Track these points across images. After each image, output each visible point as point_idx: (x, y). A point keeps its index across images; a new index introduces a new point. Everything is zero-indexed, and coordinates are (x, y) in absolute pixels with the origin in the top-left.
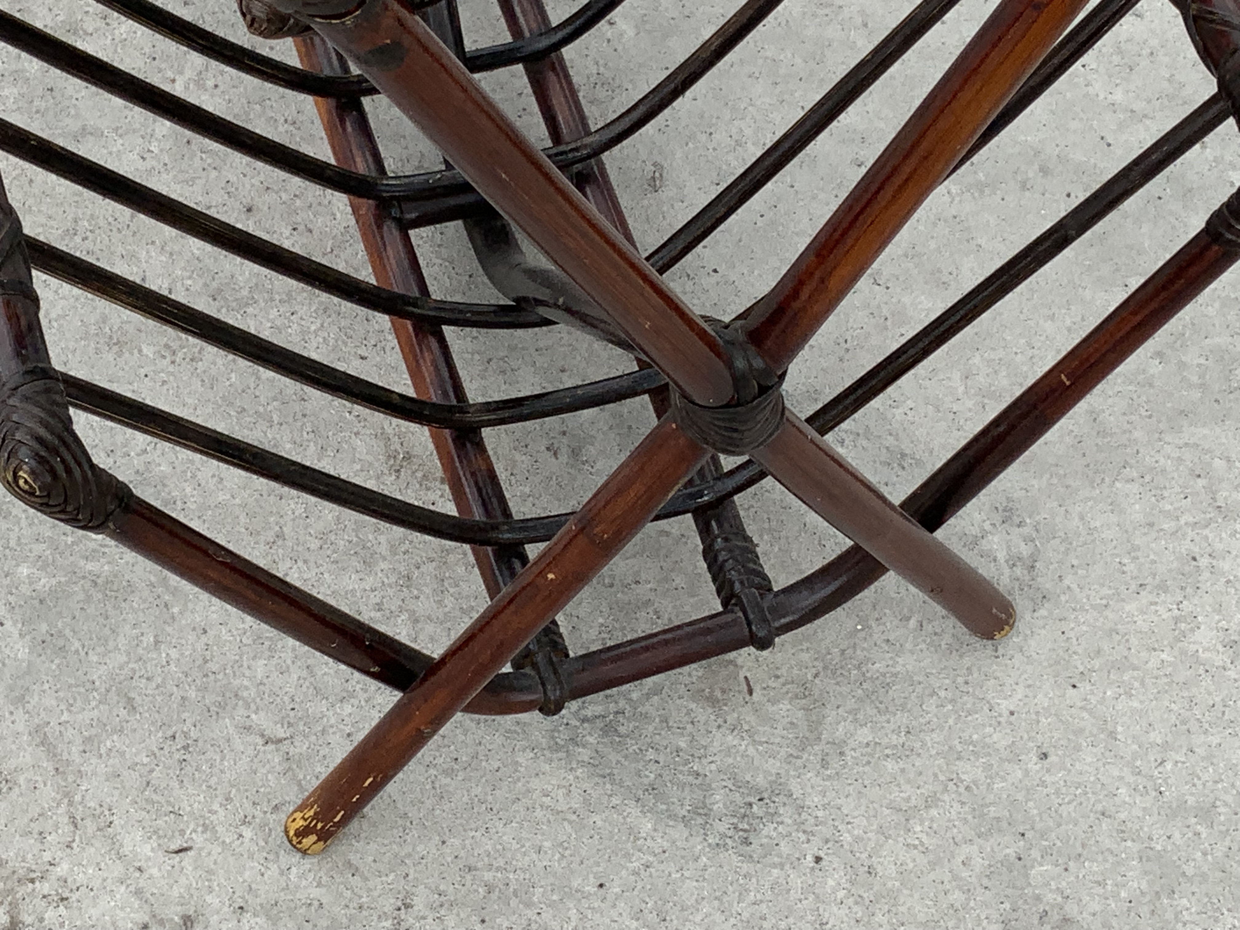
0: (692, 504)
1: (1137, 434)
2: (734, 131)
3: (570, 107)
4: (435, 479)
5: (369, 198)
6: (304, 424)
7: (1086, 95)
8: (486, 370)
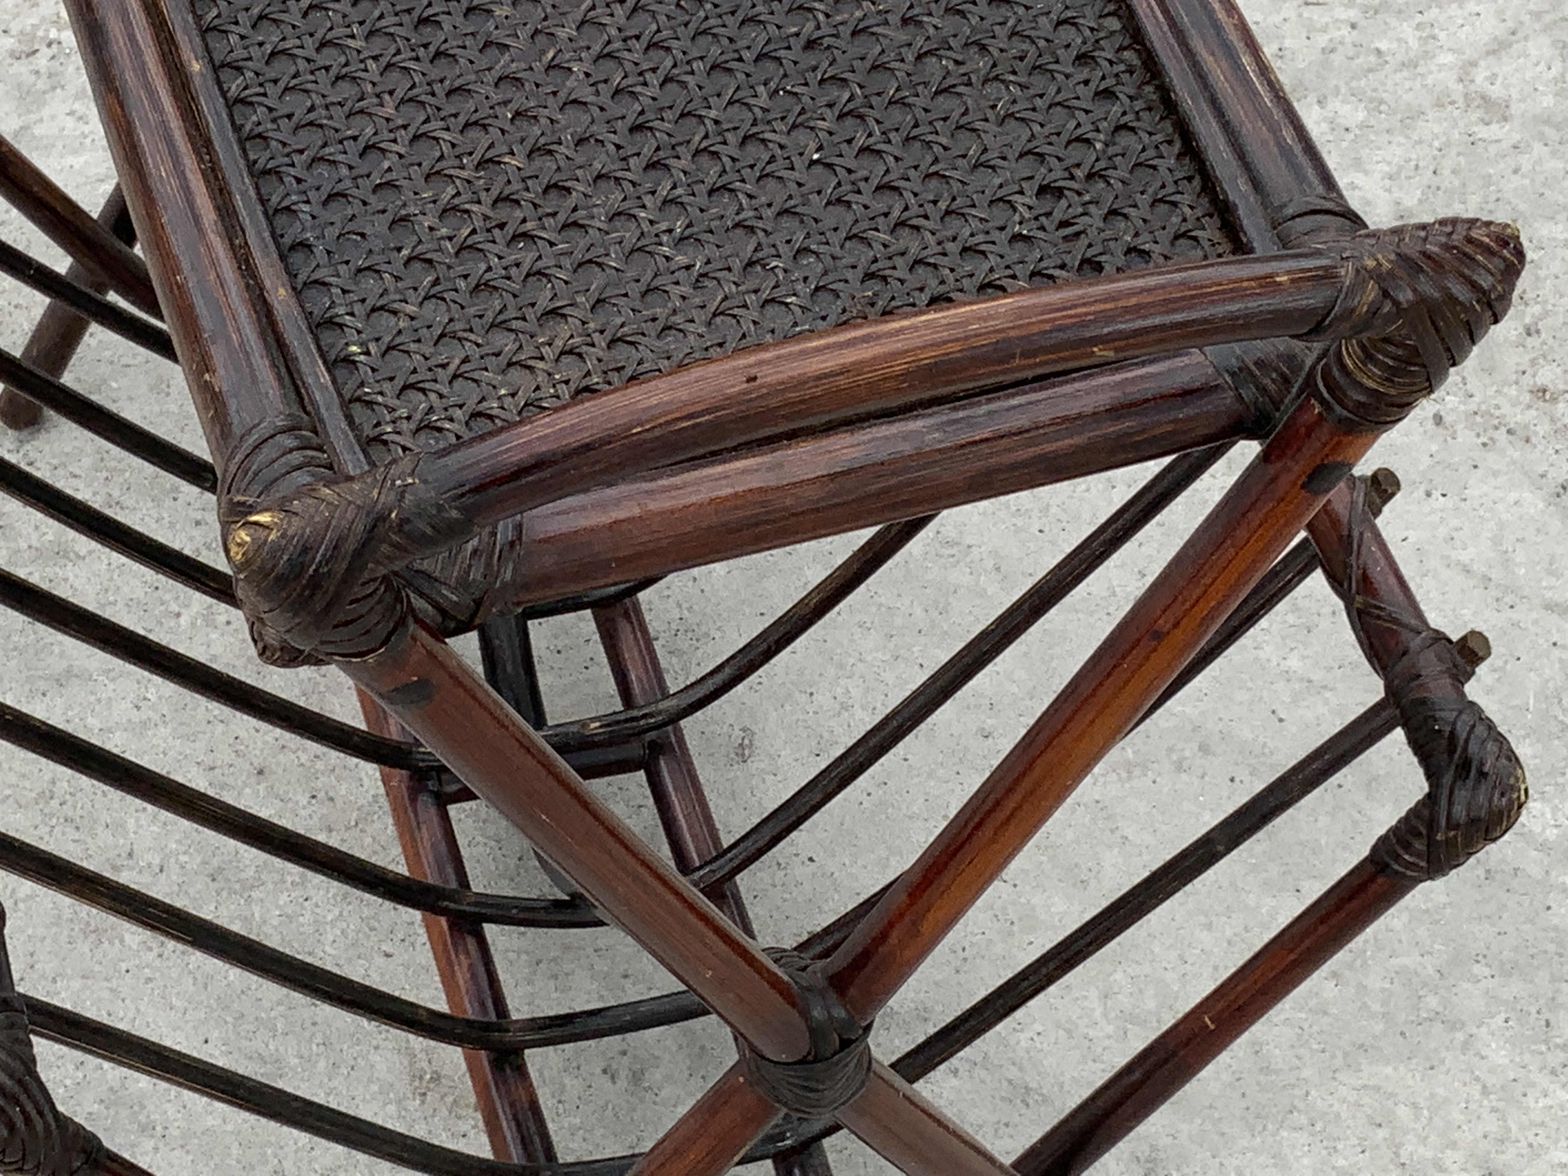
0: (771, 1149)
1: (1306, 1073)
2: (839, 690)
3: (644, 661)
4: (467, 1106)
5: (402, 768)
6: (313, 1034)
7: (1256, 659)
8: (535, 973)
